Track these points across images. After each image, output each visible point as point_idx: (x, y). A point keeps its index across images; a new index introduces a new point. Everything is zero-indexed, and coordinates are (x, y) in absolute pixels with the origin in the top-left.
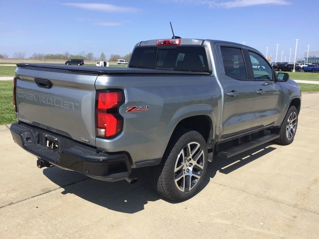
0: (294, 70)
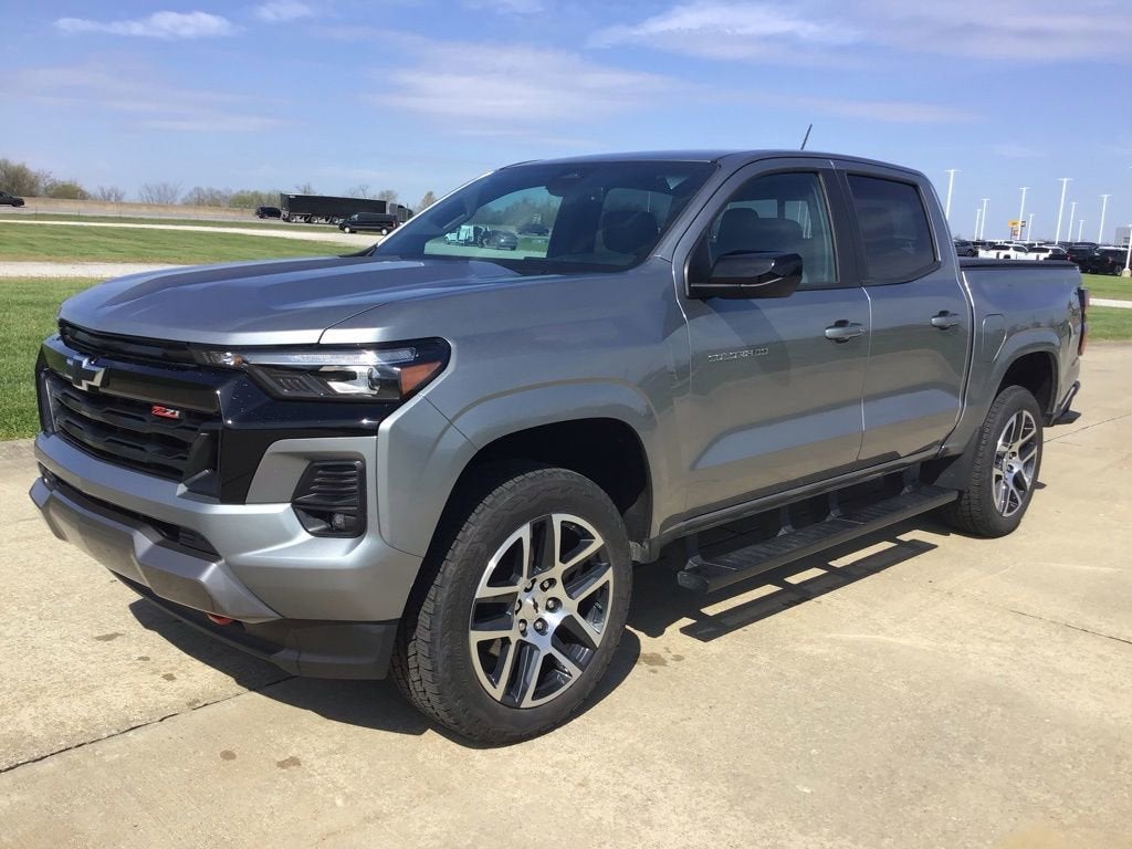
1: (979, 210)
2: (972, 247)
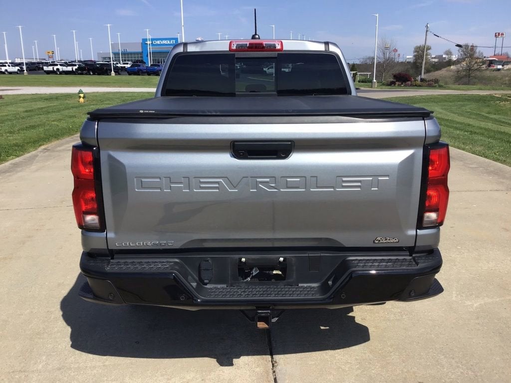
0: (113, 72)
1: (33, 47)
2: (37, 65)
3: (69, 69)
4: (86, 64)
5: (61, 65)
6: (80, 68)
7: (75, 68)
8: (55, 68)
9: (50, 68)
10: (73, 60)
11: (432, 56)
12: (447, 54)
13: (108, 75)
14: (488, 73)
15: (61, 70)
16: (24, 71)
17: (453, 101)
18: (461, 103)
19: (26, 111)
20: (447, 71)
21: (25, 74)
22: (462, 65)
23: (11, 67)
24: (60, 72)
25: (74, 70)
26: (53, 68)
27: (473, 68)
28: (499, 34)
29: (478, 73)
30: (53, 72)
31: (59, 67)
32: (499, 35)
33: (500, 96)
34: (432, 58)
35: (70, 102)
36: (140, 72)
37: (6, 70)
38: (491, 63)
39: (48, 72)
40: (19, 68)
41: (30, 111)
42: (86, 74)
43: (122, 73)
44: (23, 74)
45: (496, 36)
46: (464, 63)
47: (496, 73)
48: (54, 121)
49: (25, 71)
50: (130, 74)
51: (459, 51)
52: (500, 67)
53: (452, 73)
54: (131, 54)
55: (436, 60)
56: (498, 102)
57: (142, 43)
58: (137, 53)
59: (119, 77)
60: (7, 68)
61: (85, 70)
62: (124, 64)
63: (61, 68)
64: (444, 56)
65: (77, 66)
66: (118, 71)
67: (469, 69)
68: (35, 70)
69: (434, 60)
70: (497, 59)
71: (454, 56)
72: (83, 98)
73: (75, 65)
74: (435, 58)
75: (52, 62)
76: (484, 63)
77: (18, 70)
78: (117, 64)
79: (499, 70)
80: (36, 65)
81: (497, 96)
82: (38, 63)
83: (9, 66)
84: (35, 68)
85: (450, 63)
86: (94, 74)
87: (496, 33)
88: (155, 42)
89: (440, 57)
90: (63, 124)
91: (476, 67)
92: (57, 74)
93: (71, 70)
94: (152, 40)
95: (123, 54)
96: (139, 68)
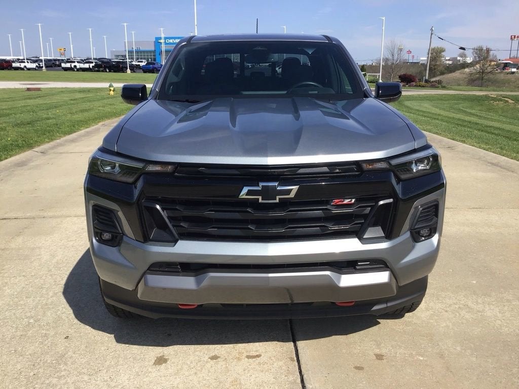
0: (128, 70)
3: (87, 66)
4: (103, 62)
5: (78, 62)
6: (96, 66)
7: (92, 65)
8: (73, 65)
9: (68, 65)
10: (90, 57)
11: (447, 58)
12: (462, 57)
13: (124, 72)
14: (502, 76)
15: (78, 67)
16: (42, 67)
17: (448, 100)
18: (455, 102)
19: (71, 100)
20: (461, 73)
21: (44, 70)
22: (475, 68)
23: (30, 64)
24: (77, 69)
25: (91, 67)
26: (71, 65)
27: (486, 71)
28: (515, 36)
29: (491, 76)
30: (70, 69)
31: (76, 64)
32: (515, 38)
33: (495, 96)
34: (447, 60)
35: (103, 94)
36: (155, 69)
37: (25, 67)
38: (506, 65)
39: (66, 69)
40: (37, 65)
41: (74, 100)
42: (102, 71)
43: (138, 71)
44: (42, 70)
45: (511, 38)
46: (478, 66)
47: (510, 76)
48: (99, 107)
49: (44, 68)
50: (145, 72)
51: (473, 53)
52: (514, 70)
53: (465, 76)
54: (144, 52)
55: (450, 62)
56: (492, 102)
57: (155, 42)
58: (150, 52)
59: (134, 74)
60: (26, 64)
61: (102, 67)
62: (139, 62)
63: (79, 66)
64: (459, 58)
65: (94, 63)
66: (134, 68)
67: (482, 72)
68: (52, 67)
69: (448, 62)
70: (512, 62)
71: (468, 59)
72: (113, 91)
73: (92, 63)
74: (449, 60)
75: (67, 59)
76: (498, 65)
77: (37, 66)
78: (132, 62)
79: (513, 73)
80: (52, 62)
81: (492, 96)
82: (55, 60)
83: (28, 62)
84: (52, 65)
85: (465, 65)
86: (110, 71)
87: (512, 36)
88: (168, 41)
89: (454, 59)
90: (108, 109)
91: (489, 69)
92: (74, 71)
93: (88, 67)
94: (166, 38)
95: (137, 52)
96: (154, 66)
